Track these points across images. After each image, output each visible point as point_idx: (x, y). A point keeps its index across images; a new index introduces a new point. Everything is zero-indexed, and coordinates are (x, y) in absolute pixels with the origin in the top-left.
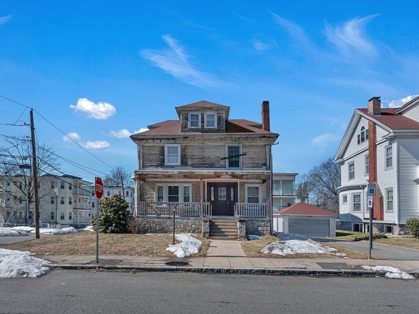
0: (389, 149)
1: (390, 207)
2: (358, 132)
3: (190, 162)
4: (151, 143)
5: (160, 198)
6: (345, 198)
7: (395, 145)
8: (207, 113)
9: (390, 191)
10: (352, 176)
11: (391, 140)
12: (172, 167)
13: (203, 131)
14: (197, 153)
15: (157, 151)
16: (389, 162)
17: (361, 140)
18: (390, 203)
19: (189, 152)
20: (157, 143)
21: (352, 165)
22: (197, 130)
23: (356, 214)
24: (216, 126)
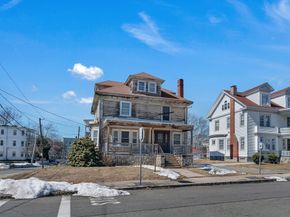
0: (242, 115)
1: (243, 148)
2: (223, 103)
3: (137, 115)
4: (110, 99)
5: (115, 140)
6: (214, 142)
7: (246, 114)
8: (150, 82)
9: (242, 139)
10: (217, 128)
11: (244, 111)
12: (125, 117)
13: (147, 94)
14: (142, 109)
15: (114, 105)
16: (242, 123)
17: (224, 108)
18: (243, 145)
19: (137, 108)
20: (115, 99)
21: (217, 122)
22: (142, 93)
23: (221, 151)
24: (155, 92)
